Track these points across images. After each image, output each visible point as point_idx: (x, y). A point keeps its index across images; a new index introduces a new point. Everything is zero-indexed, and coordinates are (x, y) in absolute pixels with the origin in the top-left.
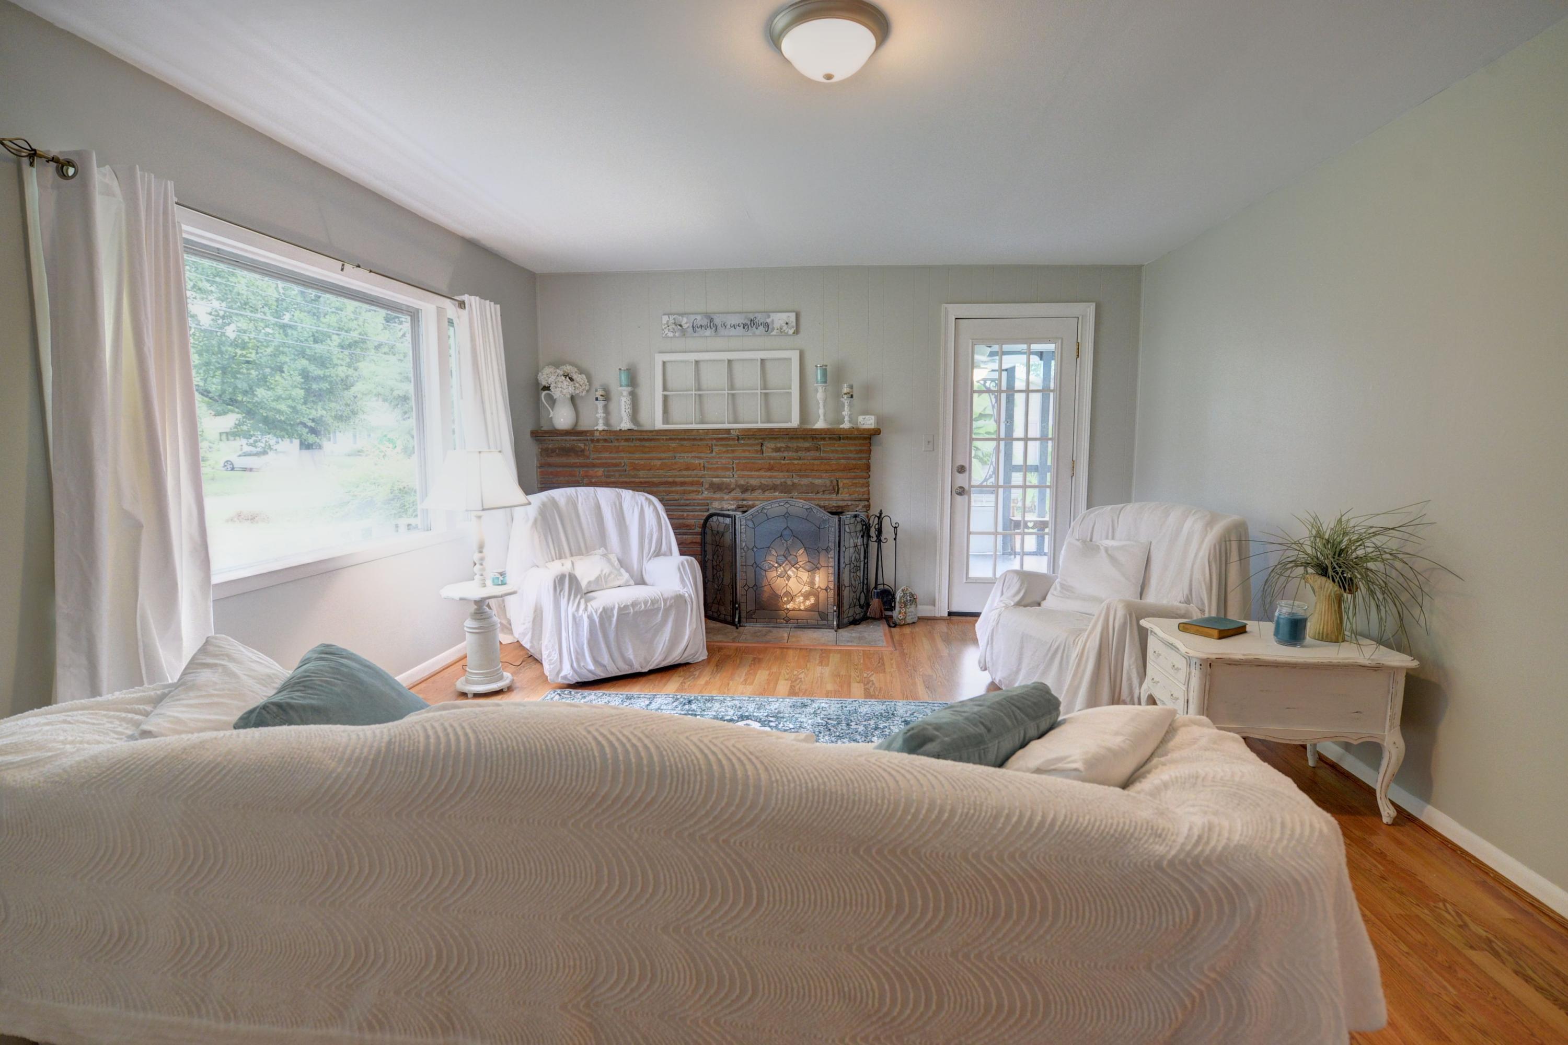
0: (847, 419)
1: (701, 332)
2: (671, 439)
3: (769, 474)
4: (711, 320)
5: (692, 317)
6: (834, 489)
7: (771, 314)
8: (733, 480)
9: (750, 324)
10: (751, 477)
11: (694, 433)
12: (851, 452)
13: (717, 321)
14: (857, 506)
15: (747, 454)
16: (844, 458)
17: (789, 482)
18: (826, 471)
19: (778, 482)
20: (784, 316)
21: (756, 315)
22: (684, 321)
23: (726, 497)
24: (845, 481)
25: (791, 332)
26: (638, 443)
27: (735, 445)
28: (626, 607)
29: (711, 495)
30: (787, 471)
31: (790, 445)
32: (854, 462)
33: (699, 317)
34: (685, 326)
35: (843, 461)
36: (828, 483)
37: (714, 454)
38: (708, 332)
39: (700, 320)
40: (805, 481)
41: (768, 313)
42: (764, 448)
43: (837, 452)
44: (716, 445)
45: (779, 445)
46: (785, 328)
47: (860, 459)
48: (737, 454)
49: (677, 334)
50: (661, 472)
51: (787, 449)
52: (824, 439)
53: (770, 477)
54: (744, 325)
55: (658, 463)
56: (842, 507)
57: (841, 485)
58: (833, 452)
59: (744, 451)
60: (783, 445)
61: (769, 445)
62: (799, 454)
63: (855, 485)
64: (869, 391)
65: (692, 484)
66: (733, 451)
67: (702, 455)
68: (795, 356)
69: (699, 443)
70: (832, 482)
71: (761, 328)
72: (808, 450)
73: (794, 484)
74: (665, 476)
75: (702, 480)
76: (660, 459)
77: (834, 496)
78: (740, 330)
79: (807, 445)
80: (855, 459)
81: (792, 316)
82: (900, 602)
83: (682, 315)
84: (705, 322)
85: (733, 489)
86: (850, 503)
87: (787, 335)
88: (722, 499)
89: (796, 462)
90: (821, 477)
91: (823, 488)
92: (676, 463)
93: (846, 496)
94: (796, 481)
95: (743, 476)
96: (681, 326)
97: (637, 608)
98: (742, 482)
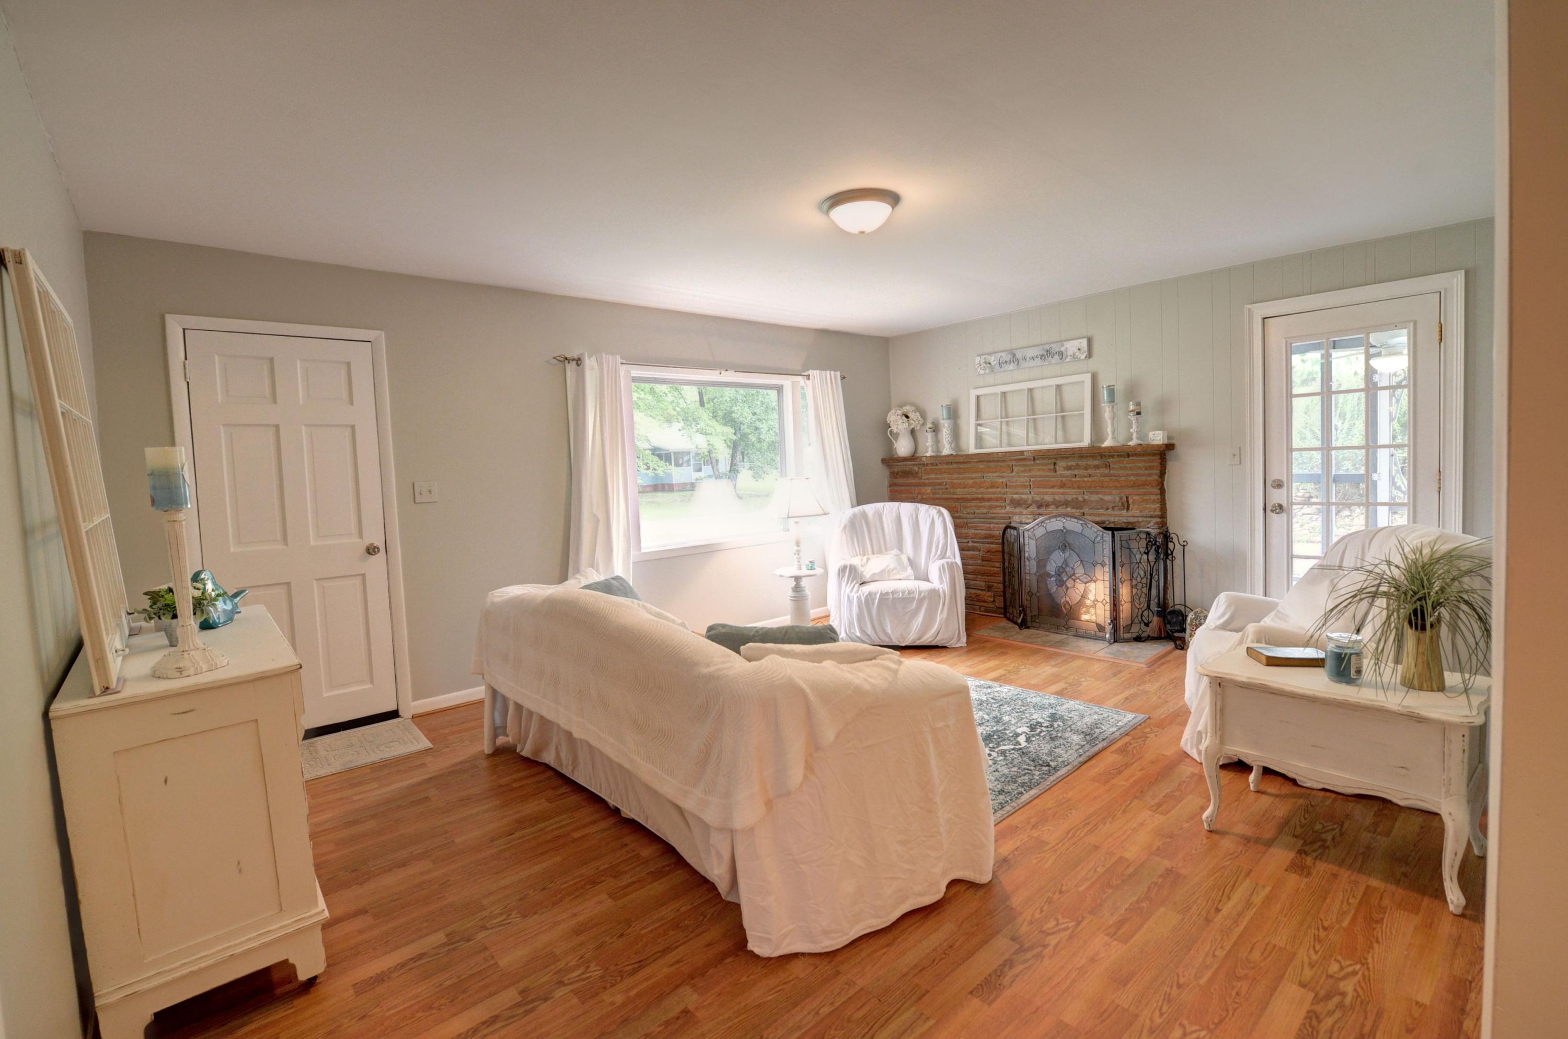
0: (1135, 435)
1: (1006, 367)
2: (980, 461)
3: (1061, 490)
4: (1014, 355)
5: (998, 355)
6: (1123, 505)
7: (1065, 343)
8: (1030, 497)
9: (1047, 354)
10: (1046, 493)
11: (995, 456)
12: (1140, 468)
13: (1019, 355)
14: (1149, 522)
15: (1042, 473)
16: (1132, 475)
17: (1080, 498)
18: (1116, 488)
19: (1069, 498)
20: (1076, 343)
21: (1051, 345)
22: (992, 359)
23: (1025, 512)
24: (1135, 498)
25: (1083, 357)
26: (955, 466)
27: (1033, 465)
28: (887, 593)
29: (1012, 510)
30: (1078, 488)
31: (1080, 463)
32: (1144, 478)
33: (1003, 354)
34: (993, 364)
35: (1132, 478)
36: (1117, 499)
37: (1014, 474)
38: (1012, 366)
39: (1006, 357)
40: (1095, 497)
41: (1061, 342)
42: (1057, 467)
43: (1125, 468)
44: (1016, 466)
45: (1070, 464)
46: (1078, 353)
47: (1150, 475)
48: (1033, 473)
49: (987, 372)
50: (973, 490)
51: (1078, 467)
52: (1112, 456)
53: (1063, 494)
54: (1042, 356)
55: (971, 482)
56: (1132, 523)
57: (1131, 501)
58: (1121, 468)
59: (1039, 470)
60: (1074, 464)
61: (1061, 464)
62: (1090, 471)
63: (1146, 501)
64: (1163, 406)
65: (997, 500)
66: (1030, 471)
67: (1004, 474)
68: (1087, 378)
69: (1002, 464)
70: (1121, 498)
71: (1056, 357)
72: (1097, 467)
73: (1084, 500)
74: (977, 493)
75: (1005, 496)
76: (972, 478)
77: (1124, 512)
78: (1038, 362)
79: (1096, 463)
80: (1143, 475)
81: (1084, 343)
82: (1191, 625)
83: (990, 354)
84: (1008, 357)
85: (1031, 505)
86: (1140, 519)
87: (1079, 359)
88: (1021, 514)
89: (1086, 479)
90: (1110, 494)
91: (1112, 505)
92: (984, 482)
93: (1137, 513)
94: (1086, 497)
95: (1039, 493)
96: (990, 364)
97: (896, 596)
98: (1038, 498)
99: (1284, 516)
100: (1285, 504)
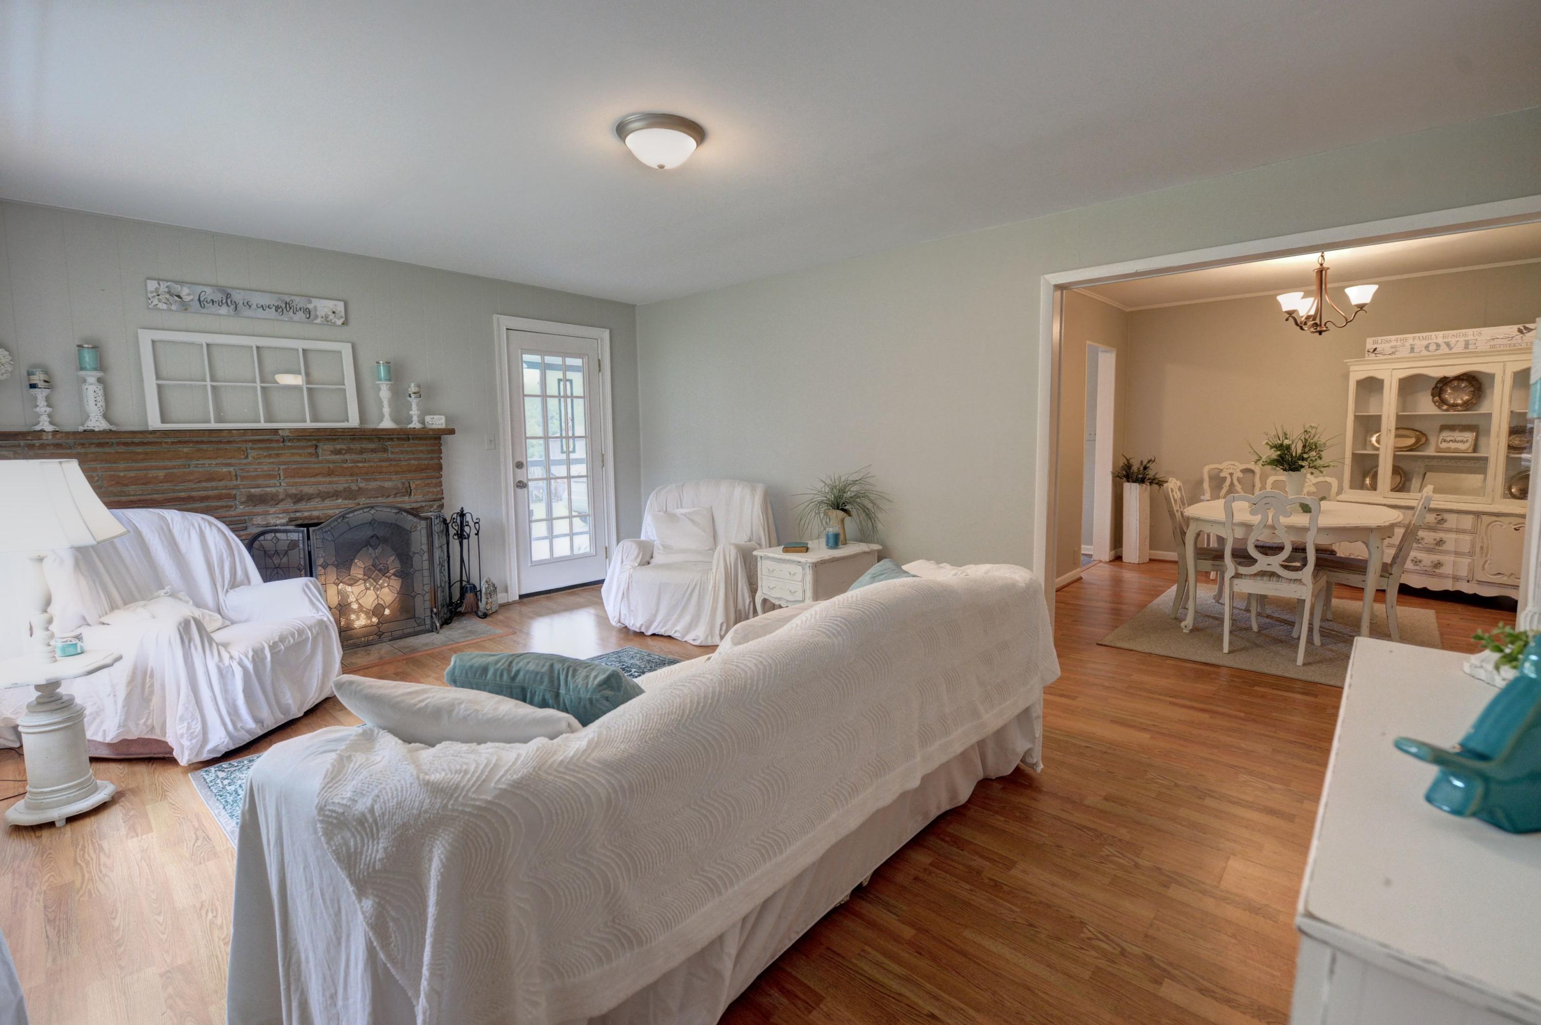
0: (415, 419)
1: (214, 309)
2: (180, 442)
3: (328, 479)
4: (228, 296)
5: (199, 289)
6: (407, 492)
7: (313, 300)
8: (281, 490)
9: (285, 307)
10: (305, 484)
11: (224, 434)
12: (422, 452)
13: (237, 296)
14: (431, 506)
15: (298, 458)
16: (415, 459)
17: (354, 487)
18: (397, 473)
19: (340, 487)
20: (330, 304)
21: (293, 298)
22: (184, 291)
23: (272, 510)
24: (417, 483)
25: (340, 322)
26: (122, 449)
27: (279, 448)
29: (248, 509)
30: (351, 475)
31: (352, 446)
32: (426, 462)
33: (208, 290)
34: (187, 298)
35: (413, 462)
36: (400, 485)
37: (250, 459)
38: (224, 310)
39: (209, 293)
40: (373, 485)
41: (309, 298)
42: (320, 451)
43: (407, 452)
44: (252, 449)
45: (338, 447)
46: (332, 316)
47: (432, 459)
48: (282, 459)
49: (174, 307)
50: (166, 486)
51: (349, 451)
52: (392, 439)
53: (330, 483)
54: (277, 308)
55: (161, 474)
56: (416, 509)
57: (413, 486)
58: (402, 452)
59: (293, 454)
60: (344, 447)
61: (325, 449)
62: (365, 456)
63: (428, 485)
65: (219, 498)
66: (278, 455)
67: (232, 461)
68: (346, 350)
69: (228, 446)
70: (403, 484)
71: (300, 314)
72: (373, 451)
73: (360, 489)
74: (174, 491)
75: (234, 492)
76: (165, 468)
77: (406, 499)
78: (272, 313)
79: (372, 446)
80: (426, 459)
81: (340, 307)
82: (486, 594)
83: (182, 283)
84: (218, 297)
85: (282, 500)
86: (424, 504)
87: (334, 324)
88: (266, 513)
89: (360, 465)
90: (390, 480)
91: (394, 492)
92: (191, 473)
93: (420, 497)
94: (362, 485)
95: (293, 485)
96: (179, 297)
98: (293, 490)
99: (526, 490)
100: (525, 481)
